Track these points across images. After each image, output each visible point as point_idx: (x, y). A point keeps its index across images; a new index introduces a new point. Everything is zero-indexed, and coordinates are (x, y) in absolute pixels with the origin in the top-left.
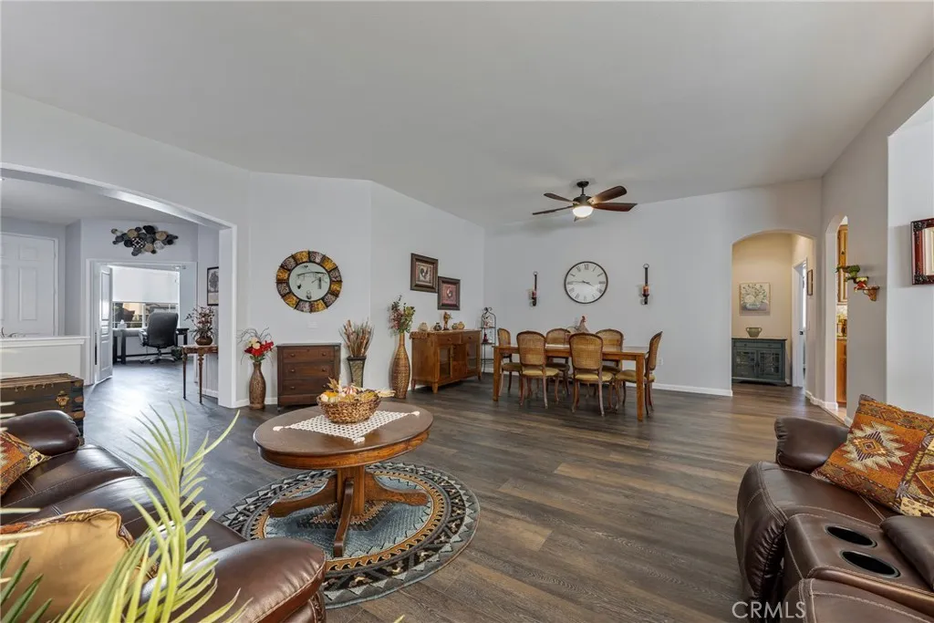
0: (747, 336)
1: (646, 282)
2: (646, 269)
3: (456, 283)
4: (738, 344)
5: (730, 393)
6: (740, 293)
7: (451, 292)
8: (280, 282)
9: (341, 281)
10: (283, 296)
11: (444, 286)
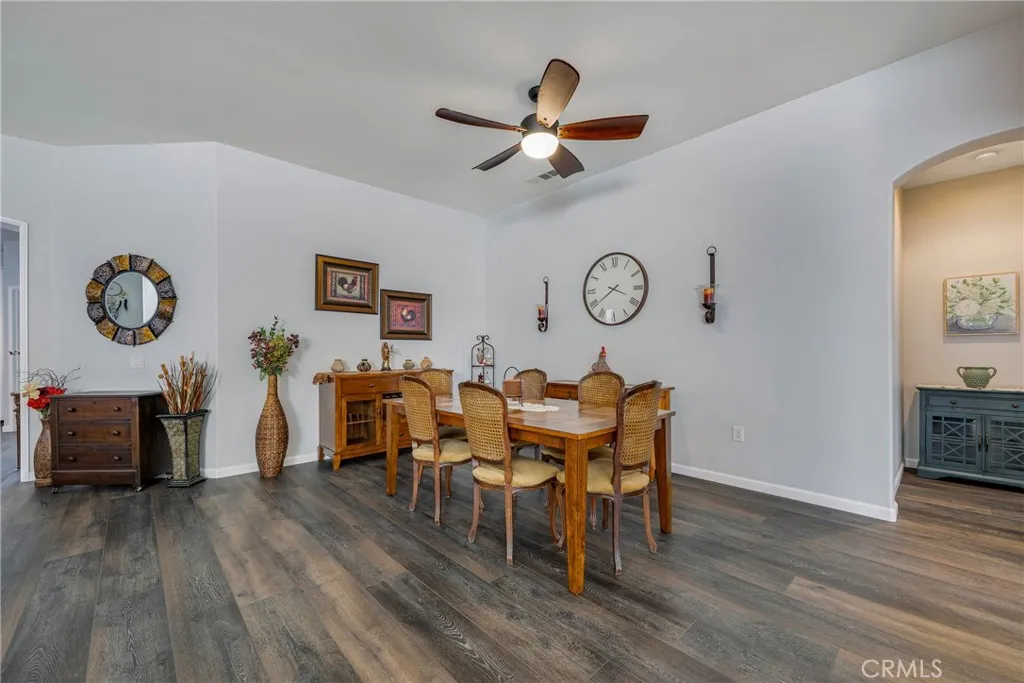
0: (960, 385)
1: (712, 281)
2: (712, 255)
3: (424, 299)
4: (933, 401)
5: (890, 513)
6: (945, 297)
7: (409, 312)
8: (93, 301)
9: (174, 297)
10: (98, 321)
11: (395, 304)
